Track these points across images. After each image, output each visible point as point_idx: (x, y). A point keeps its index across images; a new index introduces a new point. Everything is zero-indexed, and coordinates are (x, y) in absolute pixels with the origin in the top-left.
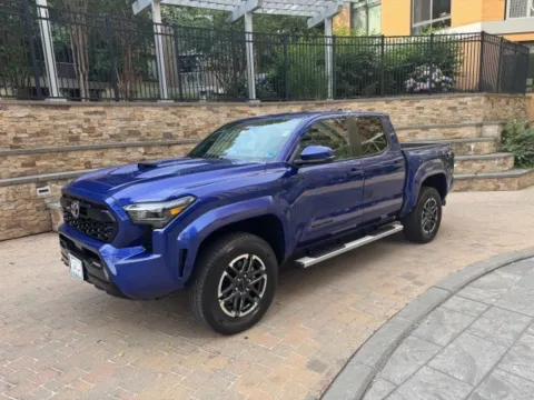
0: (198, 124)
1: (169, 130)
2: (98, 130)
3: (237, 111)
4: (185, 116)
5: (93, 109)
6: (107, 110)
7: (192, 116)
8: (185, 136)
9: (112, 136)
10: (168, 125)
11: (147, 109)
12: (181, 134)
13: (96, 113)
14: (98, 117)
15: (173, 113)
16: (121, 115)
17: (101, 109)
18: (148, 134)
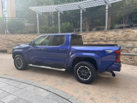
0: (111, 36)
1: (102, 38)
2: (85, 38)
3: (126, 31)
4: (107, 34)
5: (84, 33)
6: (87, 33)
7: (109, 34)
8: (106, 39)
9: (87, 39)
10: (102, 36)
11: (97, 33)
12: (105, 39)
13: (85, 34)
14: (85, 35)
15: (104, 33)
16: (90, 34)
17: (86, 33)
18: (96, 39)
